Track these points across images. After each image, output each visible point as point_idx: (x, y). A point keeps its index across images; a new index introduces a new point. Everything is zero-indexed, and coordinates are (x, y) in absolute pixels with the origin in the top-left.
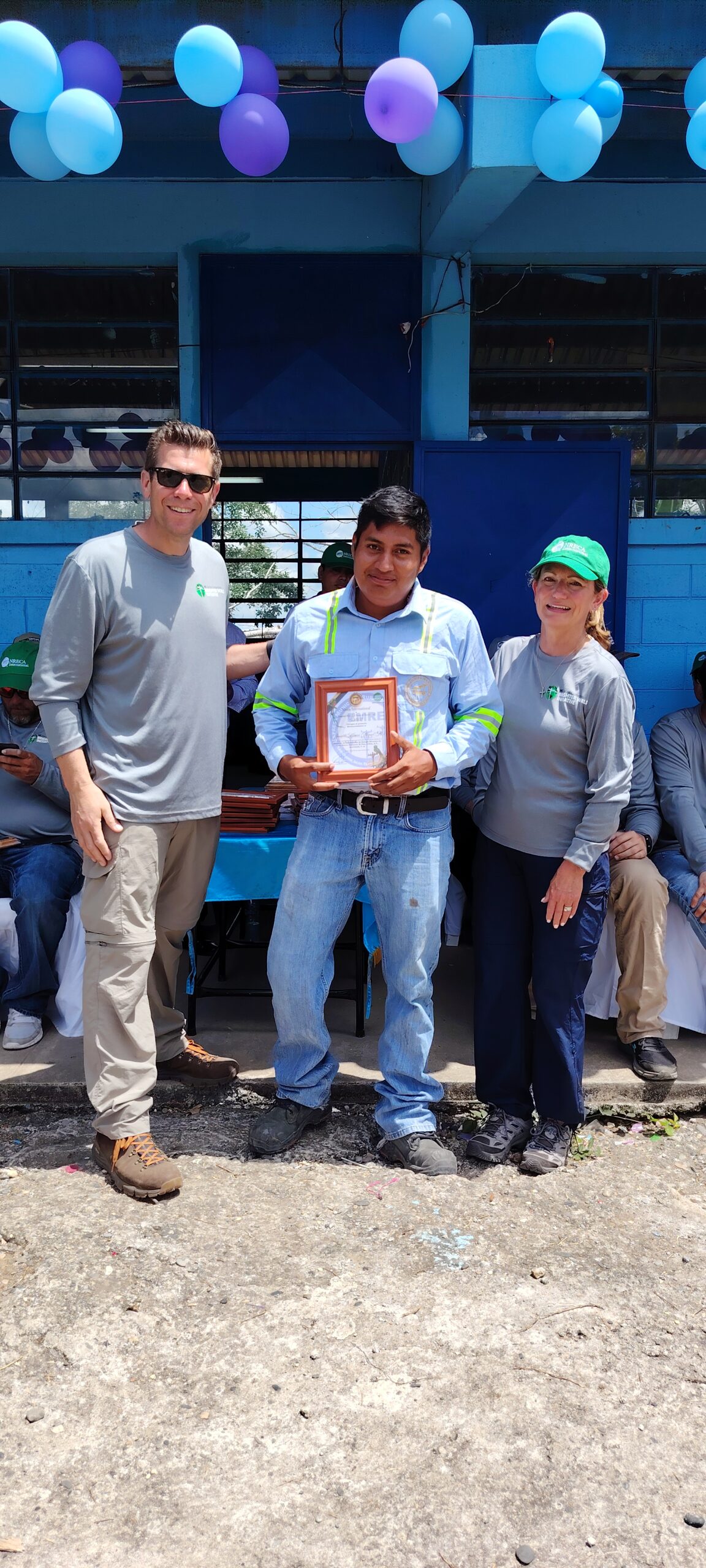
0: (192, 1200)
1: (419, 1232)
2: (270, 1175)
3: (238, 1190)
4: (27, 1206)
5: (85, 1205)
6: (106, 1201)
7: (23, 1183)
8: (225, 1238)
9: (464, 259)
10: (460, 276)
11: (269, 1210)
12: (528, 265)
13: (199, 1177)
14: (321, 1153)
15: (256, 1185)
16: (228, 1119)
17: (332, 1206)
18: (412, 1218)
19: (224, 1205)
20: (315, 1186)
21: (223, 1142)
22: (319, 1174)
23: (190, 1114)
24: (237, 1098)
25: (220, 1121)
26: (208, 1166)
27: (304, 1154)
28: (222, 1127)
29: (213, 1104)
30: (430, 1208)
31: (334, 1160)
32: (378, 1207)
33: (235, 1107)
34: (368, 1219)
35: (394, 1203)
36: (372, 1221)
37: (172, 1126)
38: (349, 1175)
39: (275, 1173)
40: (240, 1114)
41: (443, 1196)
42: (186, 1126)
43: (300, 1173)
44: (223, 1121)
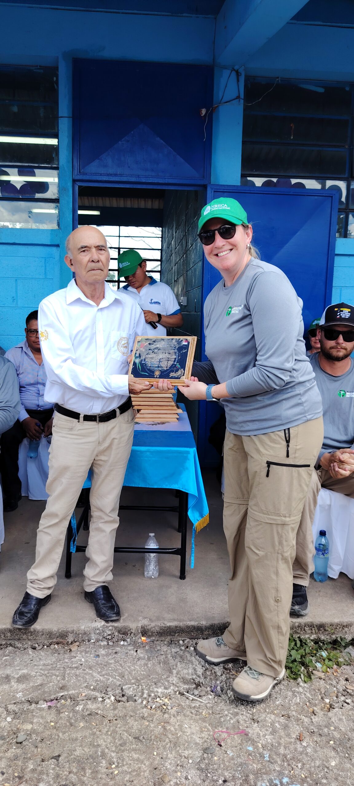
9: (241, 70)
10: (238, 81)
12: (278, 78)
17: (186, 753)
18: (250, 767)
20: (171, 731)
21: (97, 681)
22: (172, 717)
23: (71, 650)
24: (104, 636)
25: (92, 658)
26: (88, 712)
27: (158, 692)
28: (94, 664)
29: (87, 641)
30: (262, 754)
31: (179, 696)
32: (222, 755)
33: (102, 644)
34: (217, 769)
35: (234, 749)
36: (220, 771)
37: (58, 663)
38: (194, 715)
39: (139, 717)
40: (107, 650)
41: (269, 740)
42: (68, 664)
43: (158, 717)
44: (95, 657)
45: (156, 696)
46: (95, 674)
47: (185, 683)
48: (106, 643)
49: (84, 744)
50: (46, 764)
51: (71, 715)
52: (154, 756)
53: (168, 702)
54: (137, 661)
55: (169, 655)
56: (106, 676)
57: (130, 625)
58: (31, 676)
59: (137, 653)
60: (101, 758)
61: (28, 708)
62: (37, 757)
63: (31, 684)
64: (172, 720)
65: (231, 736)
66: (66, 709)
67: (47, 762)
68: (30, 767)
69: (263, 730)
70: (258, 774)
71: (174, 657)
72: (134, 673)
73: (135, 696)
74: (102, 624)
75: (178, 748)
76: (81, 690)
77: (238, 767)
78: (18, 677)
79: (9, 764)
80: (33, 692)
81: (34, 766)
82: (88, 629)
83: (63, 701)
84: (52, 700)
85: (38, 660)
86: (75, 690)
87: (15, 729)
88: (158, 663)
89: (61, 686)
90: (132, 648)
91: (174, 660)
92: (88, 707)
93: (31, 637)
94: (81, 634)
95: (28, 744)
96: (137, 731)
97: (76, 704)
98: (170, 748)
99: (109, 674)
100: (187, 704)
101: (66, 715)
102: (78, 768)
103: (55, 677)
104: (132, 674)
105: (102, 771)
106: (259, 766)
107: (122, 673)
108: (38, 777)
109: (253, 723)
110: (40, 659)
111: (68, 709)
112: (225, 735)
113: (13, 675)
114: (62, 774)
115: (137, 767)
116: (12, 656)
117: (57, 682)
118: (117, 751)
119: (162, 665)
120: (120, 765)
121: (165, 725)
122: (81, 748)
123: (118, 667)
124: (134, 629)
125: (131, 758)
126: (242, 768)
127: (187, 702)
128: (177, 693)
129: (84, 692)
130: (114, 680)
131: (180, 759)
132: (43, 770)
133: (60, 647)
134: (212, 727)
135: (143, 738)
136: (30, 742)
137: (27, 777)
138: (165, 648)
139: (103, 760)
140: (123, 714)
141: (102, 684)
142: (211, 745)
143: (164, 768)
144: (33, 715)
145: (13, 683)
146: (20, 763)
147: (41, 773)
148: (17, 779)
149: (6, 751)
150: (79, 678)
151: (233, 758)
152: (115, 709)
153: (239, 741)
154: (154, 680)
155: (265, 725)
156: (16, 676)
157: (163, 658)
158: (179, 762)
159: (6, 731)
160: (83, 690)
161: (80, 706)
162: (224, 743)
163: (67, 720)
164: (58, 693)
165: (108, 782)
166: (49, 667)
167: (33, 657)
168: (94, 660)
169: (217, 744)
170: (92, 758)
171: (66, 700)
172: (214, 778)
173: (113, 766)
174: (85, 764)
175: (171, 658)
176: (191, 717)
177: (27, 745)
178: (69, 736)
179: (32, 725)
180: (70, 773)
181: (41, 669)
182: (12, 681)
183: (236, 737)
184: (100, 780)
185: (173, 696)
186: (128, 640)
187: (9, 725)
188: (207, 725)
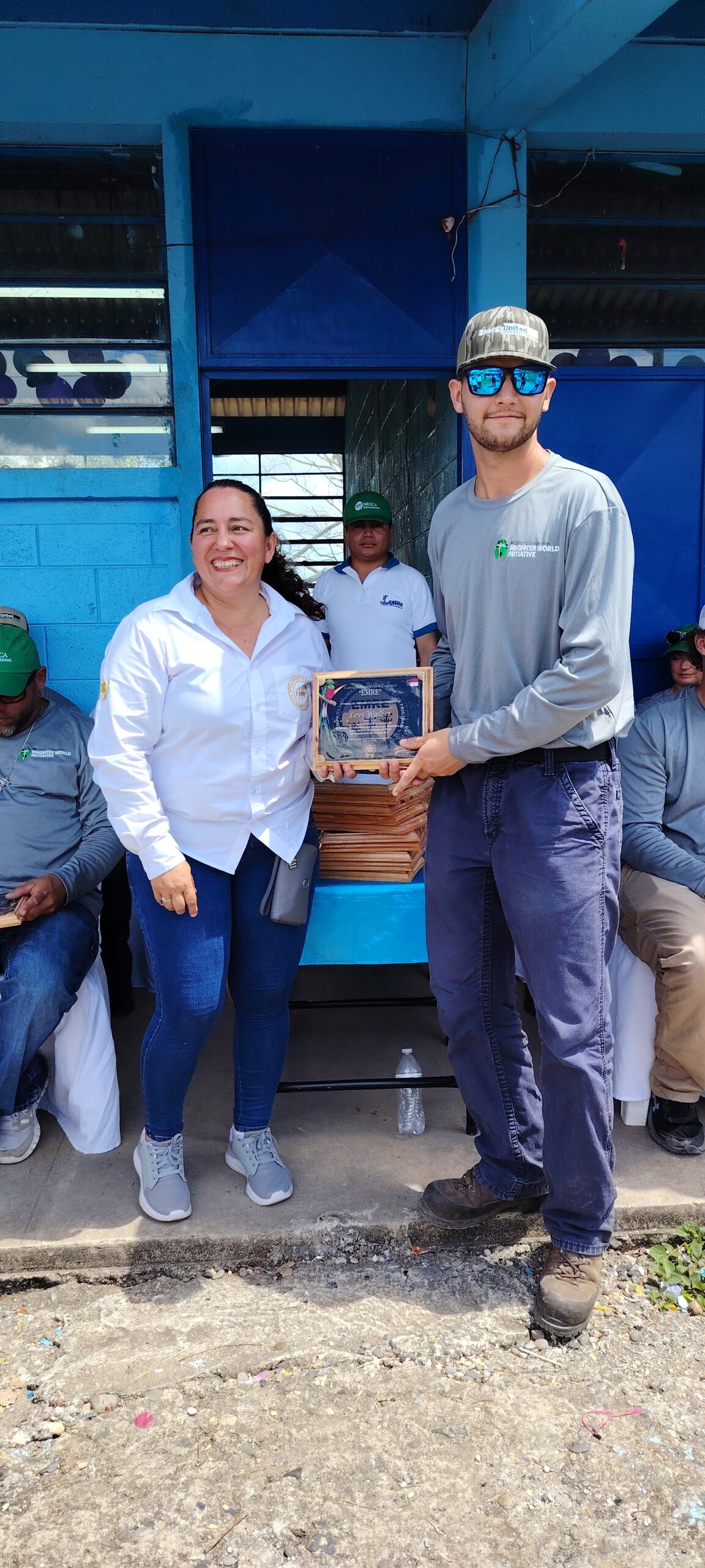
0: (333, 1463)
1: (683, 1502)
2: (430, 1399)
3: (395, 1433)
4: (95, 1507)
5: (181, 1495)
6: (208, 1480)
7: (76, 1447)
8: (404, 1540)
9: (519, 139)
10: (515, 159)
11: (447, 1470)
12: (590, 150)
13: (330, 1411)
14: (482, 1342)
15: (417, 1420)
16: (334, 1285)
17: (536, 1454)
18: (661, 1473)
19: (382, 1465)
20: (500, 1416)
21: (340, 1330)
22: (497, 1389)
23: (280, 1276)
24: (340, 1247)
25: (324, 1289)
26: (338, 1389)
27: (460, 1346)
28: (330, 1300)
29: (308, 1258)
30: (678, 1449)
31: (501, 1351)
32: (604, 1454)
33: (338, 1262)
34: (598, 1481)
35: (625, 1442)
36: (606, 1484)
37: (261, 1302)
38: (537, 1385)
39: (435, 1392)
40: (348, 1273)
41: (688, 1424)
42: (281, 1302)
43: (470, 1391)
44: (329, 1288)
45: (458, 1353)
46: (335, 1319)
47: (508, 1328)
48: (345, 1261)
49: (342, 1448)
50: (277, 1487)
51: (306, 1394)
52: (477, 1463)
53: (483, 1364)
54: (409, 1291)
55: (470, 1278)
56: (357, 1322)
57: (388, 1223)
58: (214, 1329)
59: (408, 1276)
60: (377, 1470)
61: (222, 1386)
62: (258, 1474)
63: (217, 1343)
64: (499, 1395)
65: (616, 1420)
66: (295, 1384)
67: (279, 1483)
68: (250, 1493)
69: (674, 1405)
70: (678, 1485)
71: (479, 1280)
72: (407, 1312)
73: (419, 1355)
74: (335, 1225)
75: (519, 1447)
76: (314, 1348)
77: (639, 1475)
78: (189, 1332)
79: (208, 1488)
80: (222, 1357)
81: (255, 1490)
82: (308, 1235)
83: (284, 1370)
84: (262, 1370)
85: (220, 1298)
86: (303, 1349)
87: (206, 1425)
88: (449, 1292)
89: (274, 1343)
90: (397, 1266)
91: (481, 1286)
92: (336, 1378)
93: (201, 1255)
94: (297, 1245)
95: (236, 1451)
96: (436, 1418)
97: (312, 1376)
98: (504, 1447)
99: (362, 1317)
100: (519, 1365)
101: (298, 1396)
102: (339, 1490)
103: (259, 1327)
104: (404, 1315)
105: (385, 1494)
106: (678, 1471)
107: (384, 1313)
108: (266, 1510)
109: (652, 1394)
110: (224, 1296)
111: (298, 1384)
112: (602, 1419)
113: (177, 1328)
114: (310, 1503)
115: (447, 1483)
116: (168, 1293)
117: (264, 1337)
118: (405, 1456)
119: (458, 1296)
120: (416, 1481)
121: (487, 1405)
122: (336, 1454)
123: (376, 1305)
124: (395, 1232)
125: (434, 1469)
126: (646, 1478)
127: (519, 1362)
128: (497, 1346)
129: (321, 1353)
130: (374, 1328)
131: (526, 1466)
132: (273, 1497)
133: (258, 1272)
134: (576, 1404)
135: (451, 1430)
136: (239, 1449)
137: (247, 1510)
138: (458, 1265)
139: (382, 1474)
140: (404, 1389)
141: (352, 1336)
142: (580, 1438)
143: (499, 1482)
144: (234, 1399)
145: (181, 1344)
146: (229, 1486)
147: (272, 1502)
148: (229, 1516)
149: (196, 1466)
150: (306, 1328)
151: (625, 1458)
152: (387, 1380)
153: (633, 1428)
154: (448, 1325)
155: (676, 1395)
156: (185, 1330)
157: (459, 1284)
158: (525, 1471)
159: (190, 1430)
160: (318, 1350)
161: (322, 1378)
162: (603, 1432)
163: (301, 1404)
164: (272, 1356)
165: (399, 1513)
166: (245, 1310)
167: (209, 1292)
168: (327, 1292)
169: (591, 1434)
170: (361, 1472)
171: (288, 1367)
172: (596, 1496)
173: (404, 1484)
174: (350, 1482)
175: (475, 1282)
176: (533, 1387)
177: (235, 1453)
178: (309, 1433)
179: (237, 1416)
180: (325, 1499)
181: (230, 1315)
182: (178, 1339)
183: (624, 1420)
184: (383, 1510)
185: (490, 1352)
186: (387, 1252)
187: (193, 1419)
188: (566, 1401)
